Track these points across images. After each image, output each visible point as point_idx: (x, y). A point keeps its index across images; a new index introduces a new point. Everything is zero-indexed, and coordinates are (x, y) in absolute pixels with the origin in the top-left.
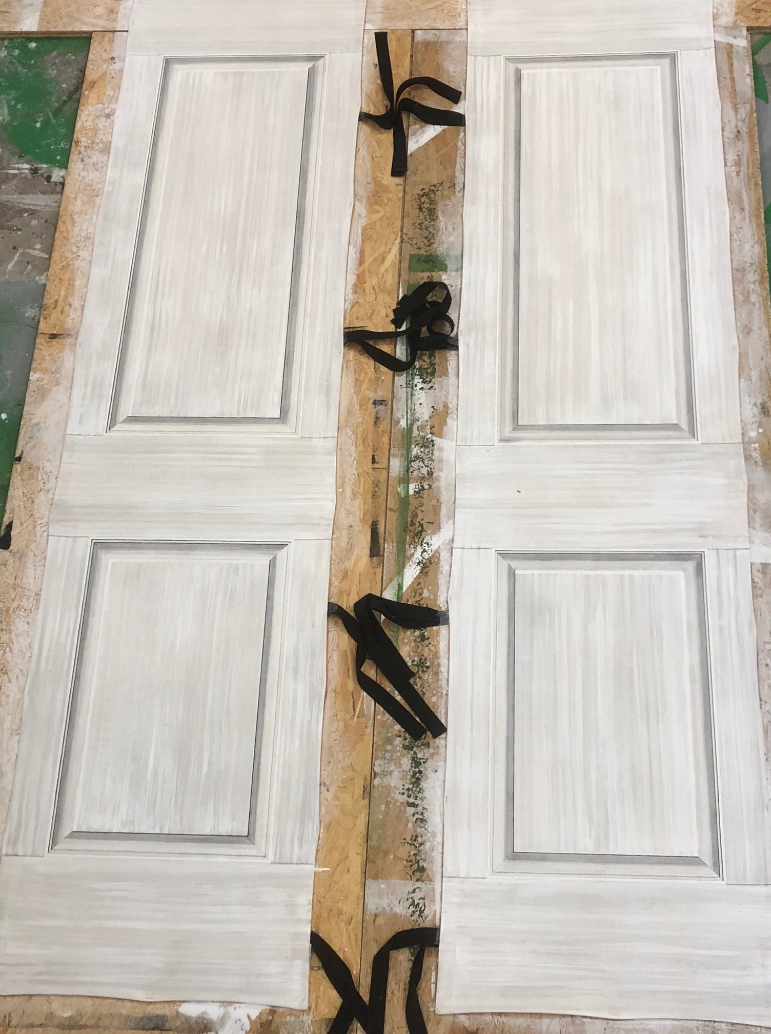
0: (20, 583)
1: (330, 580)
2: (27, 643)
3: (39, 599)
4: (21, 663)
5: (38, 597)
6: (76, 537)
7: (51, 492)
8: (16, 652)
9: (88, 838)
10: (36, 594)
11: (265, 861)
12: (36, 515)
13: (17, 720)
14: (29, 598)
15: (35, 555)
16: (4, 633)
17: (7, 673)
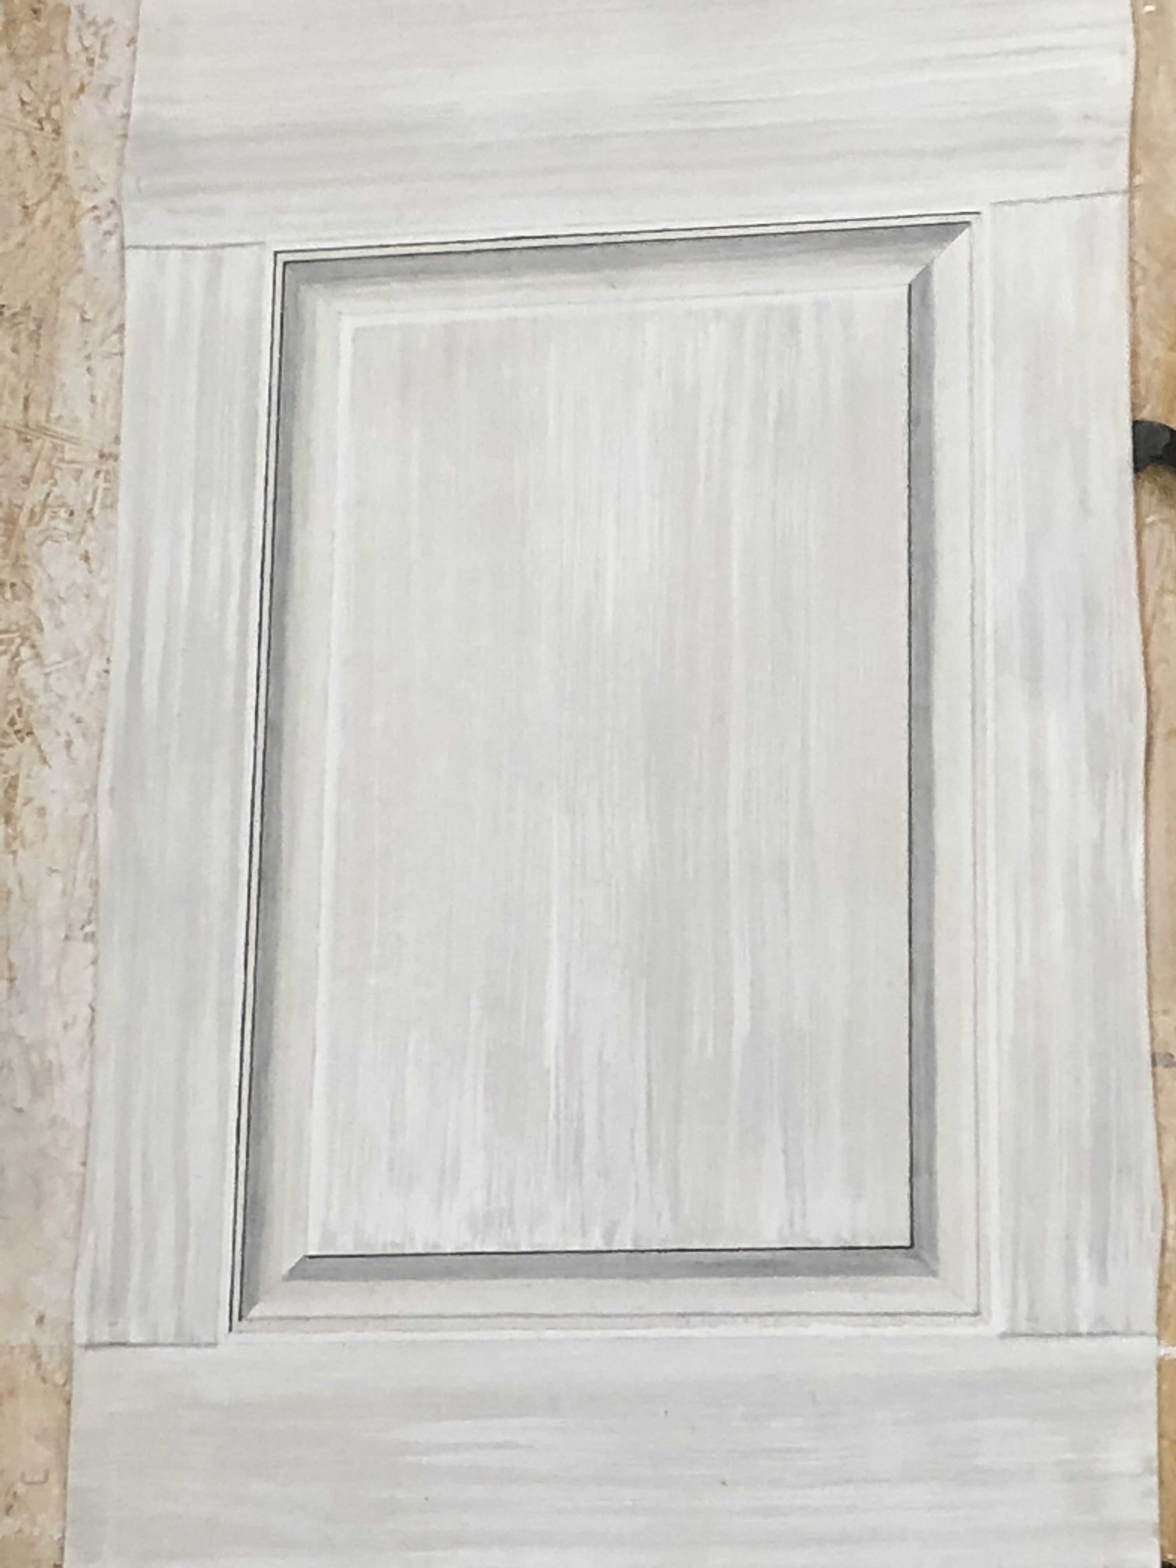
0: (42, 417)
1: (1135, 341)
2: (88, 627)
3: (116, 472)
4: (78, 696)
5: (110, 464)
6: (223, 246)
7: (119, 92)
8: (55, 657)
9: (365, 1276)
10: (102, 456)
11: (981, 1329)
12: (75, 178)
13: (82, 890)
14: (81, 472)
15: (84, 320)
16: (8, 595)
17: (30, 733)
